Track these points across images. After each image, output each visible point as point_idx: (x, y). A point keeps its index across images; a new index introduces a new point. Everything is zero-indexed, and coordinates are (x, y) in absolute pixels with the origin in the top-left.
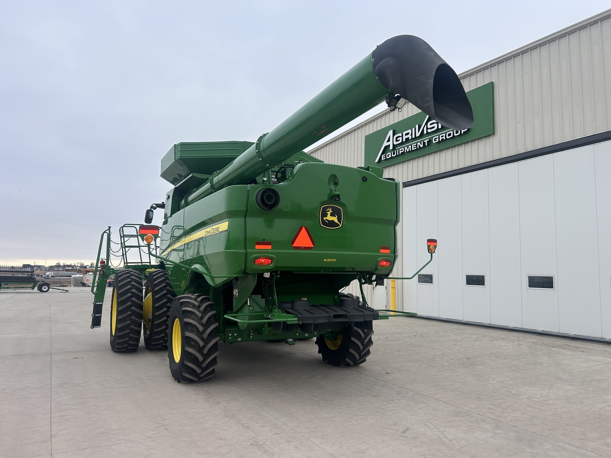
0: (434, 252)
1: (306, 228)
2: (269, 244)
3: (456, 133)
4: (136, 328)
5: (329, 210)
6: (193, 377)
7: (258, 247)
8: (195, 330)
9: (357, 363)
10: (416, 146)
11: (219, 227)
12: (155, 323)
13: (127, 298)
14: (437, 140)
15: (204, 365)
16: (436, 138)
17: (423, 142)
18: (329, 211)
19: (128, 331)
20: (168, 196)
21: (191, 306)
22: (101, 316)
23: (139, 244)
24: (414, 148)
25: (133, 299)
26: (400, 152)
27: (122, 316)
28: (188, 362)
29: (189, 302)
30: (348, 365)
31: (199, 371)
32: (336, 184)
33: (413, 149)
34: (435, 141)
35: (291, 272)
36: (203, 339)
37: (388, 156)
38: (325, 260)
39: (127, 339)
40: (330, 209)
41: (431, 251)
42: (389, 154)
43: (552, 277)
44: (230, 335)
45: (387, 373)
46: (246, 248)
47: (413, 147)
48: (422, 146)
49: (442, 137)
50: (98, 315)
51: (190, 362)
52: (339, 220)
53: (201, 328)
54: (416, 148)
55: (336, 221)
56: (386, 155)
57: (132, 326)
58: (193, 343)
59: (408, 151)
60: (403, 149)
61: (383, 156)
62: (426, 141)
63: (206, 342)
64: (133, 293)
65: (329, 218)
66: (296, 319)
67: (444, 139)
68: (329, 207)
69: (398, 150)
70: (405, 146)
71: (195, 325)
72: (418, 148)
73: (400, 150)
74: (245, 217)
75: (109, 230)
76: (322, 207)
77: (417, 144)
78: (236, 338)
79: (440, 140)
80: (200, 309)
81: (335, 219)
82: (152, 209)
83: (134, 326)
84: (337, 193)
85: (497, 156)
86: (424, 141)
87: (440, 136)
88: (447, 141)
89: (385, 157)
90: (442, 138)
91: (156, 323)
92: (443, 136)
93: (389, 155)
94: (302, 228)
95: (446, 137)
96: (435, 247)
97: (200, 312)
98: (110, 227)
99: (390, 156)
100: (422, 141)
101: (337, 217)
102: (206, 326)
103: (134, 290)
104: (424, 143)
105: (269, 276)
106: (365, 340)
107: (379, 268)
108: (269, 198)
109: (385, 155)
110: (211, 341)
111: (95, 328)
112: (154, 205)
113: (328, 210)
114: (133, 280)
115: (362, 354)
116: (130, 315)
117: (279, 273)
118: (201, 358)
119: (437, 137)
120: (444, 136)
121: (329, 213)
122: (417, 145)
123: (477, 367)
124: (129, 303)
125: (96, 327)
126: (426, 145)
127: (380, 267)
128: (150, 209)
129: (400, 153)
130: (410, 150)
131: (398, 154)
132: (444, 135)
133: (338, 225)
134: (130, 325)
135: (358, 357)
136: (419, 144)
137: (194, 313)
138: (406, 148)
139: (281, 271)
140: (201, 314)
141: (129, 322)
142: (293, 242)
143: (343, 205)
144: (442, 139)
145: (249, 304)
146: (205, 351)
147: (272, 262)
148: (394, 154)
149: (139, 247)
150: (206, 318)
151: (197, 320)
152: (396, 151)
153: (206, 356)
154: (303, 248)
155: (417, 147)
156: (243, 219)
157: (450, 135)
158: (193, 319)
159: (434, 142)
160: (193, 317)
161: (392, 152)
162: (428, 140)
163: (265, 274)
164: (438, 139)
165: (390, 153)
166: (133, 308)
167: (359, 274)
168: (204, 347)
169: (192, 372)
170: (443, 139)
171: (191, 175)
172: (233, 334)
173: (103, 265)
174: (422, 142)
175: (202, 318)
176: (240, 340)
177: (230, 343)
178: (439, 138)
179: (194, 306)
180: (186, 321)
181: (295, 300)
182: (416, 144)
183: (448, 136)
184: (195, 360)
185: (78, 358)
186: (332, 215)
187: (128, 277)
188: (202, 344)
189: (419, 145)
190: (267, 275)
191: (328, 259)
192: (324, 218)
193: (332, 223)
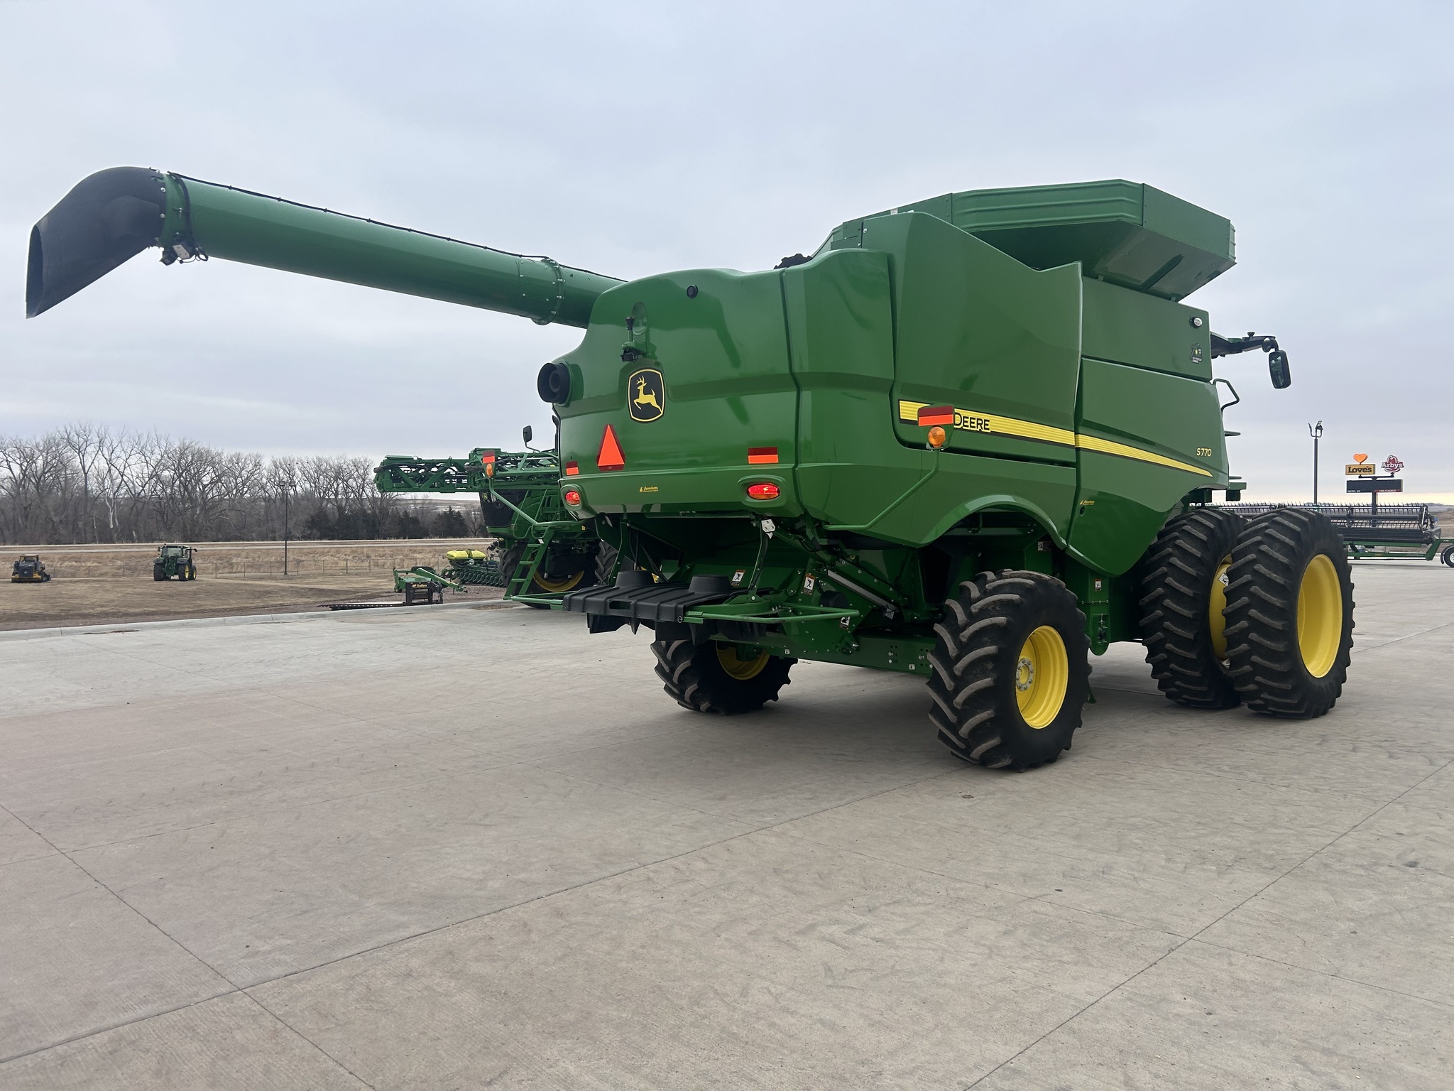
1: (612, 428)
2: (575, 464)
5: (641, 381)
18: (641, 384)
38: (641, 490)
52: (659, 402)
55: (654, 404)
65: (644, 399)
68: (641, 376)
76: (630, 378)
81: (650, 399)
94: (606, 429)
101: (654, 394)
107: (747, 504)
108: (555, 379)
113: (639, 383)
121: (641, 388)
127: (750, 499)
133: (657, 412)
142: (598, 458)
143: (660, 365)
147: (579, 498)
186: (647, 392)
191: (645, 488)
192: (635, 401)
193: (647, 410)
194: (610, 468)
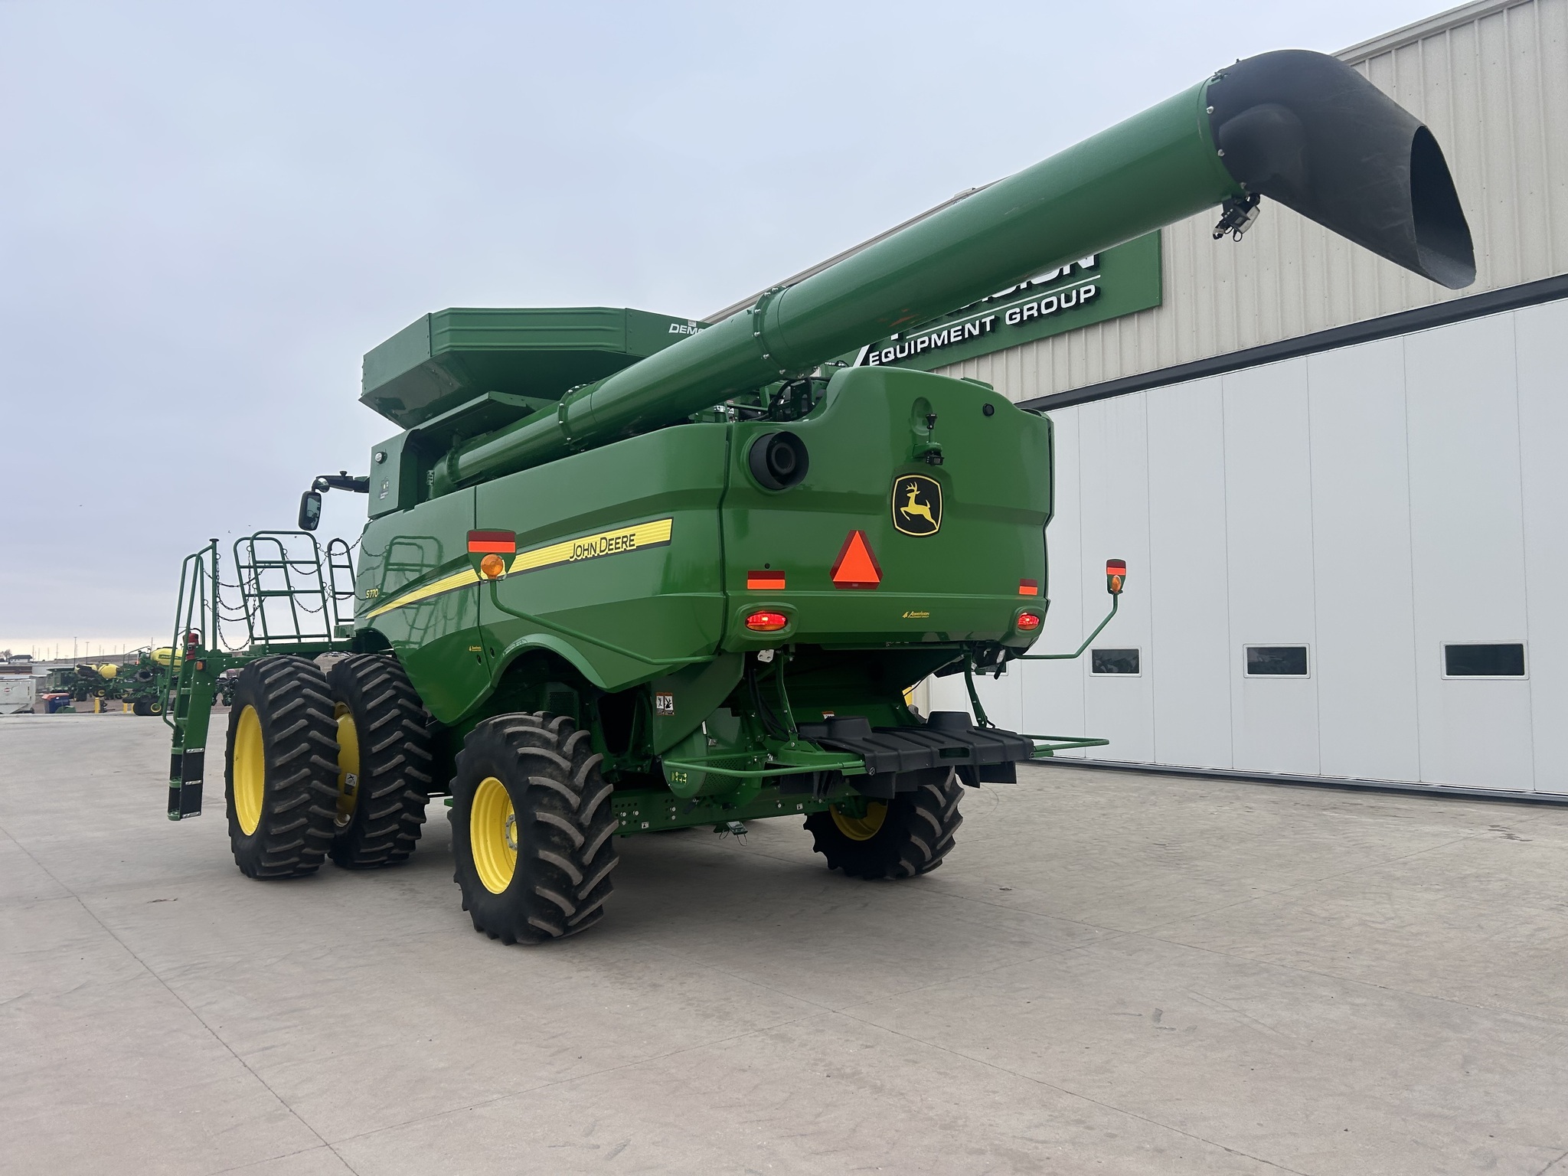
0: (1121, 592)
1: (862, 535)
2: (778, 575)
3: (1066, 302)
4: (325, 812)
5: (912, 488)
6: (554, 926)
7: (752, 584)
8: (558, 804)
9: (924, 869)
10: (960, 333)
11: (634, 535)
12: (373, 797)
13: (297, 732)
14: (1015, 318)
15: (583, 895)
16: (1015, 313)
17: (980, 322)
18: (913, 491)
19: (303, 820)
20: (383, 454)
21: (538, 744)
22: (202, 784)
23: (289, 587)
24: (955, 337)
25: (314, 733)
26: (919, 347)
27: (286, 781)
28: (544, 887)
29: (532, 734)
30: (902, 876)
31: (568, 909)
32: (930, 421)
33: (952, 340)
34: (1011, 319)
35: (817, 647)
36: (580, 827)
37: (886, 357)
38: (905, 616)
39: (299, 842)
40: (914, 486)
41: (1114, 590)
42: (890, 352)
43: (1305, 648)
44: (624, 814)
45: (1003, 889)
46: (724, 590)
47: (953, 334)
48: (976, 332)
49: (1029, 310)
50: (194, 783)
51: (550, 889)
52: (934, 513)
53: (574, 800)
54: (960, 338)
55: (928, 517)
56: (881, 353)
57: (315, 808)
58: (556, 839)
59: (939, 343)
60: (926, 339)
61: (873, 357)
62: (987, 320)
63: (589, 833)
64: (310, 717)
65: (913, 508)
66: (861, 763)
67: (1036, 315)
68: (912, 480)
69: (913, 342)
70: (933, 332)
71: (558, 793)
72: (966, 336)
73: (919, 341)
74: (720, 508)
75: (213, 547)
76: (898, 480)
77: (963, 328)
78: (637, 821)
79: (1025, 318)
80: (564, 749)
81: (925, 511)
82: (317, 491)
83: (320, 806)
84: (935, 444)
85: (1168, 361)
86: (983, 321)
87: (1026, 308)
88: (1043, 321)
89: (877, 358)
90: (1030, 313)
91: (377, 796)
92: (1032, 308)
93: (889, 355)
94: (852, 534)
95: (1039, 309)
96: (1123, 578)
97: (565, 758)
98: (214, 541)
99: (891, 357)
100: (976, 319)
101: (929, 506)
102: (586, 793)
103: (312, 711)
104: (982, 326)
105: (770, 660)
106: (946, 813)
107: (1016, 633)
108: (782, 456)
109: (878, 353)
110: (601, 831)
111: (186, 817)
112: (322, 480)
113: (909, 488)
114: (306, 683)
115: (938, 848)
116: (308, 779)
117: (792, 650)
118: (576, 877)
119: (1018, 310)
120: (1036, 308)
121: (912, 496)
122: (963, 330)
123: (1197, 863)
124: (304, 746)
125: (189, 817)
126: (988, 329)
127: (1020, 630)
128: (310, 490)
129: (919, 350)
130: (946, 342)
131: (913, 352)
132: (1035, 305)
133: (930, 526)
134: (307, 803)
135: (928, 854)
136: (968, 326)
137: (551, 761)
138: (934, 336)
139: (798, 646)
140: (569, 764)
141: (305, 796)
142: (834, 571)
143: (943, 476)
144: (1030, 317)
145: (705, 733)
146: (588, 857)
147: (786, 623)
148: (902, 351)
149: (290, 593)
150: (583, 772)
151: (560, 779)
152: (907, 344)
153: (588, 871)
154: (856, 585)
155: (963, 334)
156: (715, 512)
157: (1049, 305)
158: (551, 777)
159: (1008, 322)
160: (549, 770)
161: (898, 347)
162: (993, 317)
163: (762, 652)
164: (1018, 316)
165: (892, 350)
166: (315, 758)
167: (965, 648)
168: (585, 847)
169: (554, 913)
170: (1033, 314)
171: (485, 397)
172: (629, 813)
173: (193, 647)
174: (977, 322)
175: (572, 774)
176: (647, 826)
177: (622, 836)
178: (1022, 312)
179: (546, 743)
180: (536, 783)
181: (841, 718)
182: (960, 327)
183: (1047, 308)
184: (562, 883)
185: (165, 900)
186: (919, 501)
187: (290, 676)
188: (579, 839)
189: (969, 330)
190: (766, 656)
191: (912, 614)
192: (902, 509)
193: (918, 523)
194: (854, 585)
